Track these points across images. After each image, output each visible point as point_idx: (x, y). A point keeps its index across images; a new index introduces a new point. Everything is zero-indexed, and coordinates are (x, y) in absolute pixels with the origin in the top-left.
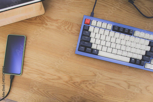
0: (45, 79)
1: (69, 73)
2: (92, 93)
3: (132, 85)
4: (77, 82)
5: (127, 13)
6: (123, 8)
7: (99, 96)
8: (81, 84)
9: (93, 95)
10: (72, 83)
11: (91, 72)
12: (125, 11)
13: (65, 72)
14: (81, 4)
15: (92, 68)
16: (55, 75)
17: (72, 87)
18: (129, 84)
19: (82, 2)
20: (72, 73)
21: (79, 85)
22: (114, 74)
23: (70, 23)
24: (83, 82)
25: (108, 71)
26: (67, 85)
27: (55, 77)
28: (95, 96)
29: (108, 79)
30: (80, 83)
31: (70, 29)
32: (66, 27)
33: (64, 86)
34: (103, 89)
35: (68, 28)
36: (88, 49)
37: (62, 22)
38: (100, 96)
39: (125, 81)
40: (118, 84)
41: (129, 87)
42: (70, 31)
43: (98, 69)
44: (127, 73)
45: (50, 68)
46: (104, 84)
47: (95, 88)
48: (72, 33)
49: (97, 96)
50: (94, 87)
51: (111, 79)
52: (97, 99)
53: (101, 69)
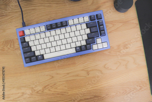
0: (12, 100)
1: (29, 86)
2: (57, 94)
3: (90, 71)
4: (40, 90)
5: (58, 5)
6: (52, 3)
7: (64, 94)
8: (44, 90)
9: (59, 95)
10: (36, 93)
11: (47, 76)
12: (55, 4)
13: (26, 86)
14: (12, 18)
15: (47, 72)
16: (19, 93)
17: (38, 96)
18: (87, 71)
19: (12, 16)
20: (32, 84)
21: (43, 92)
22: (69, 68)
23: (10, 41)
24: (45, 88)
25: (63, 68)
26: (32, 97)
27: (20, 95)
28: (61, 95)
29: (66, 76)
30: (42, 90)
31: (12, 46)
32: (9, 47)
33: (30, 98)
34: (65, 86)
35: (10, 46)
36: (32, 58)
37: (3, 43)
38: (66, 94)
39: (83, 70)
40: (77, 76)
41: (88, 74)
42: (13, 48)
43: (52, 71)
44: (81, 62)
45: (11, 89)
46: (64, 81)
47: (58, 88)
48: (16, 49)
49: (63, 95)
50: (56, 88)
51: (68, 74)
52: (64, 98)
53: (55, 70)
